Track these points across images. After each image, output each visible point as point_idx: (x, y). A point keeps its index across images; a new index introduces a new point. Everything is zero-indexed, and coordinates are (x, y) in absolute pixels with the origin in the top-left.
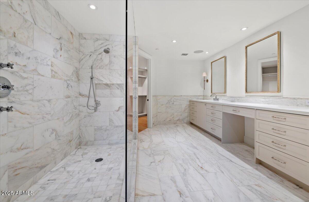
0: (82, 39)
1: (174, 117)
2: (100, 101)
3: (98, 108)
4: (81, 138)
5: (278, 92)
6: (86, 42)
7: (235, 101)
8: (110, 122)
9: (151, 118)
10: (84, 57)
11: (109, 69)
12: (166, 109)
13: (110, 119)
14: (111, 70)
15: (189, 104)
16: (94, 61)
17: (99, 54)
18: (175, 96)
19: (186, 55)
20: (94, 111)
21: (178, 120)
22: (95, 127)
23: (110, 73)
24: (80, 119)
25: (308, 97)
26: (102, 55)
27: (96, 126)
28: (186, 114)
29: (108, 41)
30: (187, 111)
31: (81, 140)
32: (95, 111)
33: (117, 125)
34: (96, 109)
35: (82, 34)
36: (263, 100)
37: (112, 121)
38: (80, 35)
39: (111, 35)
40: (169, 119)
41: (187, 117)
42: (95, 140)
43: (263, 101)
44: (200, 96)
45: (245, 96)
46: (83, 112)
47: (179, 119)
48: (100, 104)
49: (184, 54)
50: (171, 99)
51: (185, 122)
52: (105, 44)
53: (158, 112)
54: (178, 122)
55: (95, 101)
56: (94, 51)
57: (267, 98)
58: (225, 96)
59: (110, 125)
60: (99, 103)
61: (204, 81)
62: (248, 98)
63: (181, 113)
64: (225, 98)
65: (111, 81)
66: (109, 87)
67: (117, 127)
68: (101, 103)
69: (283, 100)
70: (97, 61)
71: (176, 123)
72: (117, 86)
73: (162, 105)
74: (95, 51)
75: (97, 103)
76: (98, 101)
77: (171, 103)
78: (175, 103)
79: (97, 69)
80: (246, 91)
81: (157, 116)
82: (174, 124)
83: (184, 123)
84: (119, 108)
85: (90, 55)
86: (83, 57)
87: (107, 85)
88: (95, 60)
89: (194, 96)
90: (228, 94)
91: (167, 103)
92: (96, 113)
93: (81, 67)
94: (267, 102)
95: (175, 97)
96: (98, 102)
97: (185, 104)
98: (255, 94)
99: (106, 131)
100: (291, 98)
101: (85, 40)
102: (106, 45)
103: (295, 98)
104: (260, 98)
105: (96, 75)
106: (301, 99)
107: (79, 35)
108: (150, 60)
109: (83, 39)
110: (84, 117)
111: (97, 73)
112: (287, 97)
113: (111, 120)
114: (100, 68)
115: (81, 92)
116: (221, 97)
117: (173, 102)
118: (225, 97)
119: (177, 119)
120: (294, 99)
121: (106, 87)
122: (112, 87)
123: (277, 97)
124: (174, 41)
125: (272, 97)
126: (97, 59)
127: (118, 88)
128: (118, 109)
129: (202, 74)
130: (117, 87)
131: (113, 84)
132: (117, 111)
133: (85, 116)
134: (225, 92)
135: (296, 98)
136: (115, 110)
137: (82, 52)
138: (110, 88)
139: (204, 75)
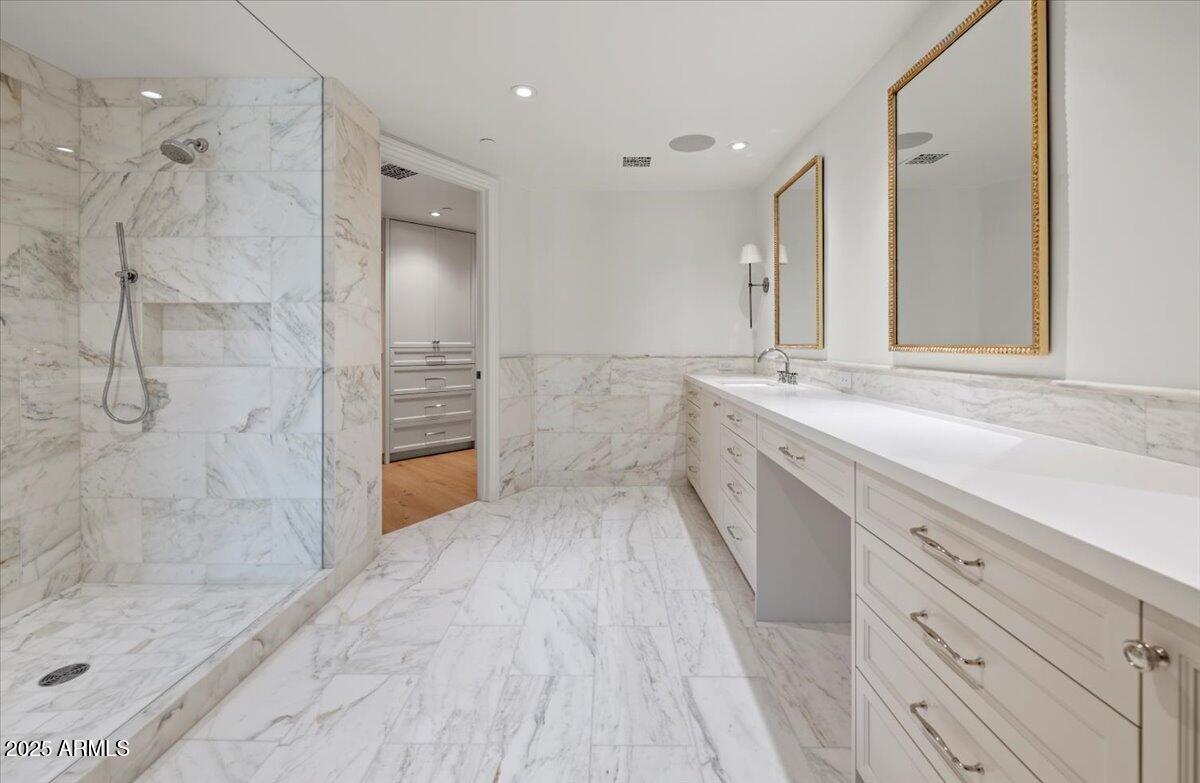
0: (90, 105)
1: (610, 453)
2: (164, 385)
3: (160, 414)
4: (87, 547)
5: (1035, 349)
6: (107, 116)
7: (855, 392)
8: (208, 483)
9: (494, 458)
10: (100, 187)
11: (204, 235)
12: (574, 414)
13: (208, 467)
14: (215, 238)
15: (682, 396)
16: (142, 200)
17: (160, 170)
18: (615, 357)
19: (646, 161)
20: (138, 427)
21: (629, 468)
22: (143, 499)
23: (209, 251)
24: (84, 462)
25: (1197, 393)
26: (175, 173)
27: (151, 499)
28: (669, 443)
29: (200, 108)
30: (672, 426)
31: (88, 556)
32: (146, 429)
33: (244, 496)
34: (147, 418)
35: (89, 82)
36: (966, 393)
37: (219, 477)
38: (81, 86)
39: (216, 79)
40: (584, 465)
41: (675, 455)
42: (144, 561)
43: (963, 402)
44: (736, 357)
45: (888, 367)
46: (95, 431)
47: (636, 463)
48: (166, 397)
49: (629, 162)
50: (599, 369)
51: (663, 480)
52: (188, 123)
53: (539, 430)
54: (631, 476)
55: (145, 383)
56: (140, 155)
57: (985, 385)
58: (820, 363)
59: (208, 493)
60: (160, 394)
61: (751, 285)
62: (902, 375)
63: (645, 437)
64: (821, 373)
65: (214, 293)
66: (219, 318)
67: (241, 503)
68: (169, 391)
69: (1065, 401)
70: (152, 201)
71: (622, 480)
72: (254, 314)
73: (557, 396)
74: (144, 155)
75: (154, 395)
76: (156, 382)
77: (597, 388)
78: (616, 390)
79: (155, 236)
80: (895, 341)
81: (532, 444)
82: (614, 484)
83: (659, 485)
84: (251, 416)
85: (126, 177)
86: (94, 186)
87: (207, 308)
88: (144, 195)
89: (707, 357)
90: (833, 350)
91: (580, 388)
92: (149, 436)
93: (89, 231)
94: (984, 406)
95: (616, 363)
96: (158, 387)
97: (663, 394)
98: (930, 355)
99: (191, 519)
100: (1107, 395)
101: (104, 109)
102: (192, 129)
103: (1136, 393)
104: (954, 381)
105: (150, 266)
106: (1171, 402)
107: (79, 87)
108: (487, 191)
109: (94, 103)
110: (101, 453)
111: (154, 258)
112: (1084, 387)
113: (215, 470)
114: (164, 233)
115: (85, 341)
116: (808, 366)
117: (606, 385)
118: (819, 366)
119: (629, 461)
120: (1129, 399)
121: (203, 316)
122: (230, 318)
123: (1032, 381)
124: (524, 92)
125: (1007, 381)
126: (156, 194)
127: (258, 325)
128: (244, 421)
129: (738, 253)
130: (251, 319)
131: (234, 306)
132: (243, 431)
133: (102, 450)
134: (822, 342)
135: (1142, 395)
136: (233, 427)
137: (89, 163)
138: (222, 321)
139: (750, 255)
